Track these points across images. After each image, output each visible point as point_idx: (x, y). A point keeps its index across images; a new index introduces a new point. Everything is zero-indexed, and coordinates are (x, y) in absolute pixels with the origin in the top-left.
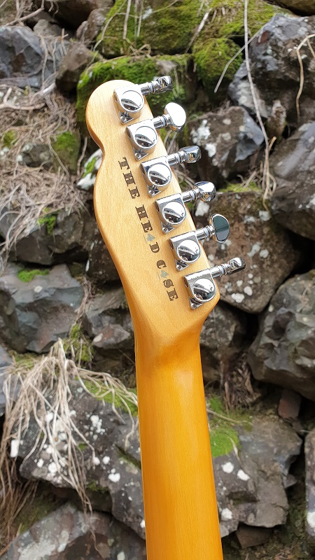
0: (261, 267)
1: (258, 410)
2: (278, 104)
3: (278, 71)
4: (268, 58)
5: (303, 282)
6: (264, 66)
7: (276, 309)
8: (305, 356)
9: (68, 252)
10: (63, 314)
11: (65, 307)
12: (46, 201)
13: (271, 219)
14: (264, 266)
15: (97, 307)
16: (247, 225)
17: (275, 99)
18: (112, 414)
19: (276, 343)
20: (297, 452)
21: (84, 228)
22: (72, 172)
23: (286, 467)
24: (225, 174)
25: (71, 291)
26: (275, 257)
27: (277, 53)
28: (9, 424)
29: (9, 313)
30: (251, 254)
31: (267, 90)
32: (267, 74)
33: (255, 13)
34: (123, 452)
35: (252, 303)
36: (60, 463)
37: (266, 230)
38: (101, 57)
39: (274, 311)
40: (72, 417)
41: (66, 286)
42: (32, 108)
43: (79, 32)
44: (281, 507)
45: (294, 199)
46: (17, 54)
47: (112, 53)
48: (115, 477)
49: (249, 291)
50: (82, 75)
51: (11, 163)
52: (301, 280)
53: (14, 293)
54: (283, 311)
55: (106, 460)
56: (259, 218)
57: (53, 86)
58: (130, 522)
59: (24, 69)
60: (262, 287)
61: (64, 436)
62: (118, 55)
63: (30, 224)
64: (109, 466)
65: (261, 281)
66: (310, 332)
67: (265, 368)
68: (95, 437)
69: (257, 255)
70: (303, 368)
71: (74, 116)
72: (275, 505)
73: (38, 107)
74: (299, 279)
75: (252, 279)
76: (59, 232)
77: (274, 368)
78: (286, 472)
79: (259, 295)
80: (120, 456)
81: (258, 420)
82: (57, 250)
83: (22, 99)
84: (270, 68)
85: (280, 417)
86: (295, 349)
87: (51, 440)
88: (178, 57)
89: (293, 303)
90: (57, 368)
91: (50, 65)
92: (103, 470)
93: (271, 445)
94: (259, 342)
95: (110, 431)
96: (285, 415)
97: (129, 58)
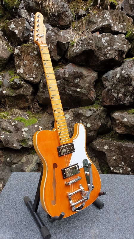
24: (22, 40)
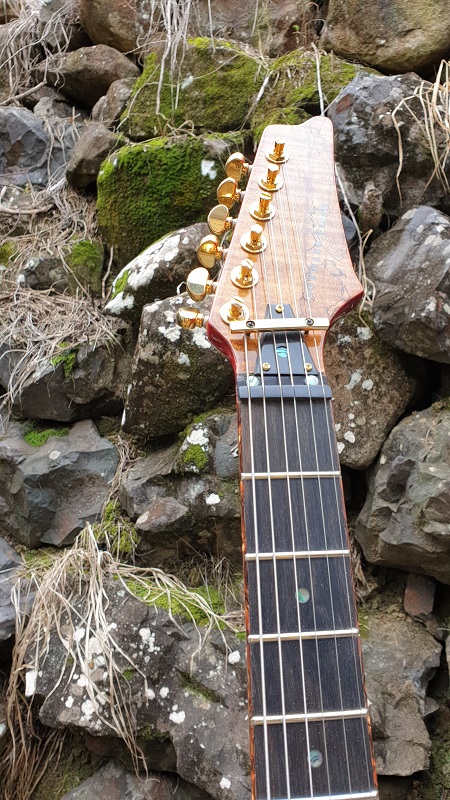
0: (365, 403)
1: (375, 606)
2: (370, 186)
3: (368, 143)
4: (353, 127)
5: (424, 420)
6: (349, 138)
7: (390, 459)
8: (435, 520)
9: (95, 402)
10: (90, 489)
11: (93, 478)
12: (61, 334)
13: (373, 337)
14: (369, 401)
15: (139, 475)
16: (341, 347)
17: (367, 180)
18: (169, 624)
19: (394, 507)
20: (436, 663)
21: (115, 368)
22: (95, 295)
23: (422, 687)
25: (100, 455)
26: (383, 389)
27: (366, 121)
28: (20, 650)
29: (14, 490)
30: (349, 387)
31: (355, 169)
32: (354, 148)
33: (332, 74)
34: (187, 679)
35: (356, 454)
36: (97, 700)
37: (368, 352)
38: (127, 140)
39: (387, 463)
40: (112, 632)
41: (93, 449)
42: (37, 211)
43: (95, 110)
44: (420, 745)
45: (403, 306)
46: (13, 142)
47: (143, 134)
48: (178, 717)
49: (350, 437)
50: (103, 164)
51: (9, 285)
52: (420, 418)
53: (20, 463)
54: (399, 460)
55: (164, 692)
56: (357, 336)
57: (63, 181)
58: (203, 782)
59: (22, 160)
60: (368, 430)
61: (102, 660)
62: (150, 136)
63: (41, 366)
64: (170, 701)
65: (367, 423)
66: (440, 485)
67: (381, 544)
68: (147, 659)
69: (358, 387)
70: (434, 538)
71: (94, 219)
72: (411, 742)
73: (43, 209)
74: (418, 416)
75: (354, 421)
76: (80, 374)
77: (395, 543)
78: (423, 692)
79: (365, 443)
80: (184, 686)
81: (377, 621)
82: (79, 400)
83: (22, 199)
84: (356, 140)
85: (407, 614)
86: (422, 511)
87: (84, 666)
88: (231, 134)
89: (413, 448)
90: (87, 565)
91: (58, 155)
92: (160, 707)
93: (399, 655)
94: (370, 508)
95: (168, 650)
96: (414, 612)
97: (166, 139)
